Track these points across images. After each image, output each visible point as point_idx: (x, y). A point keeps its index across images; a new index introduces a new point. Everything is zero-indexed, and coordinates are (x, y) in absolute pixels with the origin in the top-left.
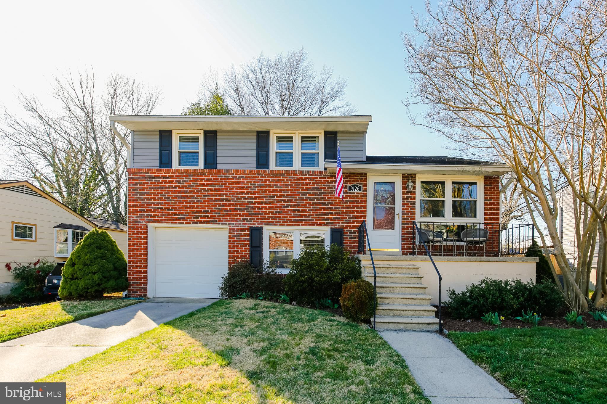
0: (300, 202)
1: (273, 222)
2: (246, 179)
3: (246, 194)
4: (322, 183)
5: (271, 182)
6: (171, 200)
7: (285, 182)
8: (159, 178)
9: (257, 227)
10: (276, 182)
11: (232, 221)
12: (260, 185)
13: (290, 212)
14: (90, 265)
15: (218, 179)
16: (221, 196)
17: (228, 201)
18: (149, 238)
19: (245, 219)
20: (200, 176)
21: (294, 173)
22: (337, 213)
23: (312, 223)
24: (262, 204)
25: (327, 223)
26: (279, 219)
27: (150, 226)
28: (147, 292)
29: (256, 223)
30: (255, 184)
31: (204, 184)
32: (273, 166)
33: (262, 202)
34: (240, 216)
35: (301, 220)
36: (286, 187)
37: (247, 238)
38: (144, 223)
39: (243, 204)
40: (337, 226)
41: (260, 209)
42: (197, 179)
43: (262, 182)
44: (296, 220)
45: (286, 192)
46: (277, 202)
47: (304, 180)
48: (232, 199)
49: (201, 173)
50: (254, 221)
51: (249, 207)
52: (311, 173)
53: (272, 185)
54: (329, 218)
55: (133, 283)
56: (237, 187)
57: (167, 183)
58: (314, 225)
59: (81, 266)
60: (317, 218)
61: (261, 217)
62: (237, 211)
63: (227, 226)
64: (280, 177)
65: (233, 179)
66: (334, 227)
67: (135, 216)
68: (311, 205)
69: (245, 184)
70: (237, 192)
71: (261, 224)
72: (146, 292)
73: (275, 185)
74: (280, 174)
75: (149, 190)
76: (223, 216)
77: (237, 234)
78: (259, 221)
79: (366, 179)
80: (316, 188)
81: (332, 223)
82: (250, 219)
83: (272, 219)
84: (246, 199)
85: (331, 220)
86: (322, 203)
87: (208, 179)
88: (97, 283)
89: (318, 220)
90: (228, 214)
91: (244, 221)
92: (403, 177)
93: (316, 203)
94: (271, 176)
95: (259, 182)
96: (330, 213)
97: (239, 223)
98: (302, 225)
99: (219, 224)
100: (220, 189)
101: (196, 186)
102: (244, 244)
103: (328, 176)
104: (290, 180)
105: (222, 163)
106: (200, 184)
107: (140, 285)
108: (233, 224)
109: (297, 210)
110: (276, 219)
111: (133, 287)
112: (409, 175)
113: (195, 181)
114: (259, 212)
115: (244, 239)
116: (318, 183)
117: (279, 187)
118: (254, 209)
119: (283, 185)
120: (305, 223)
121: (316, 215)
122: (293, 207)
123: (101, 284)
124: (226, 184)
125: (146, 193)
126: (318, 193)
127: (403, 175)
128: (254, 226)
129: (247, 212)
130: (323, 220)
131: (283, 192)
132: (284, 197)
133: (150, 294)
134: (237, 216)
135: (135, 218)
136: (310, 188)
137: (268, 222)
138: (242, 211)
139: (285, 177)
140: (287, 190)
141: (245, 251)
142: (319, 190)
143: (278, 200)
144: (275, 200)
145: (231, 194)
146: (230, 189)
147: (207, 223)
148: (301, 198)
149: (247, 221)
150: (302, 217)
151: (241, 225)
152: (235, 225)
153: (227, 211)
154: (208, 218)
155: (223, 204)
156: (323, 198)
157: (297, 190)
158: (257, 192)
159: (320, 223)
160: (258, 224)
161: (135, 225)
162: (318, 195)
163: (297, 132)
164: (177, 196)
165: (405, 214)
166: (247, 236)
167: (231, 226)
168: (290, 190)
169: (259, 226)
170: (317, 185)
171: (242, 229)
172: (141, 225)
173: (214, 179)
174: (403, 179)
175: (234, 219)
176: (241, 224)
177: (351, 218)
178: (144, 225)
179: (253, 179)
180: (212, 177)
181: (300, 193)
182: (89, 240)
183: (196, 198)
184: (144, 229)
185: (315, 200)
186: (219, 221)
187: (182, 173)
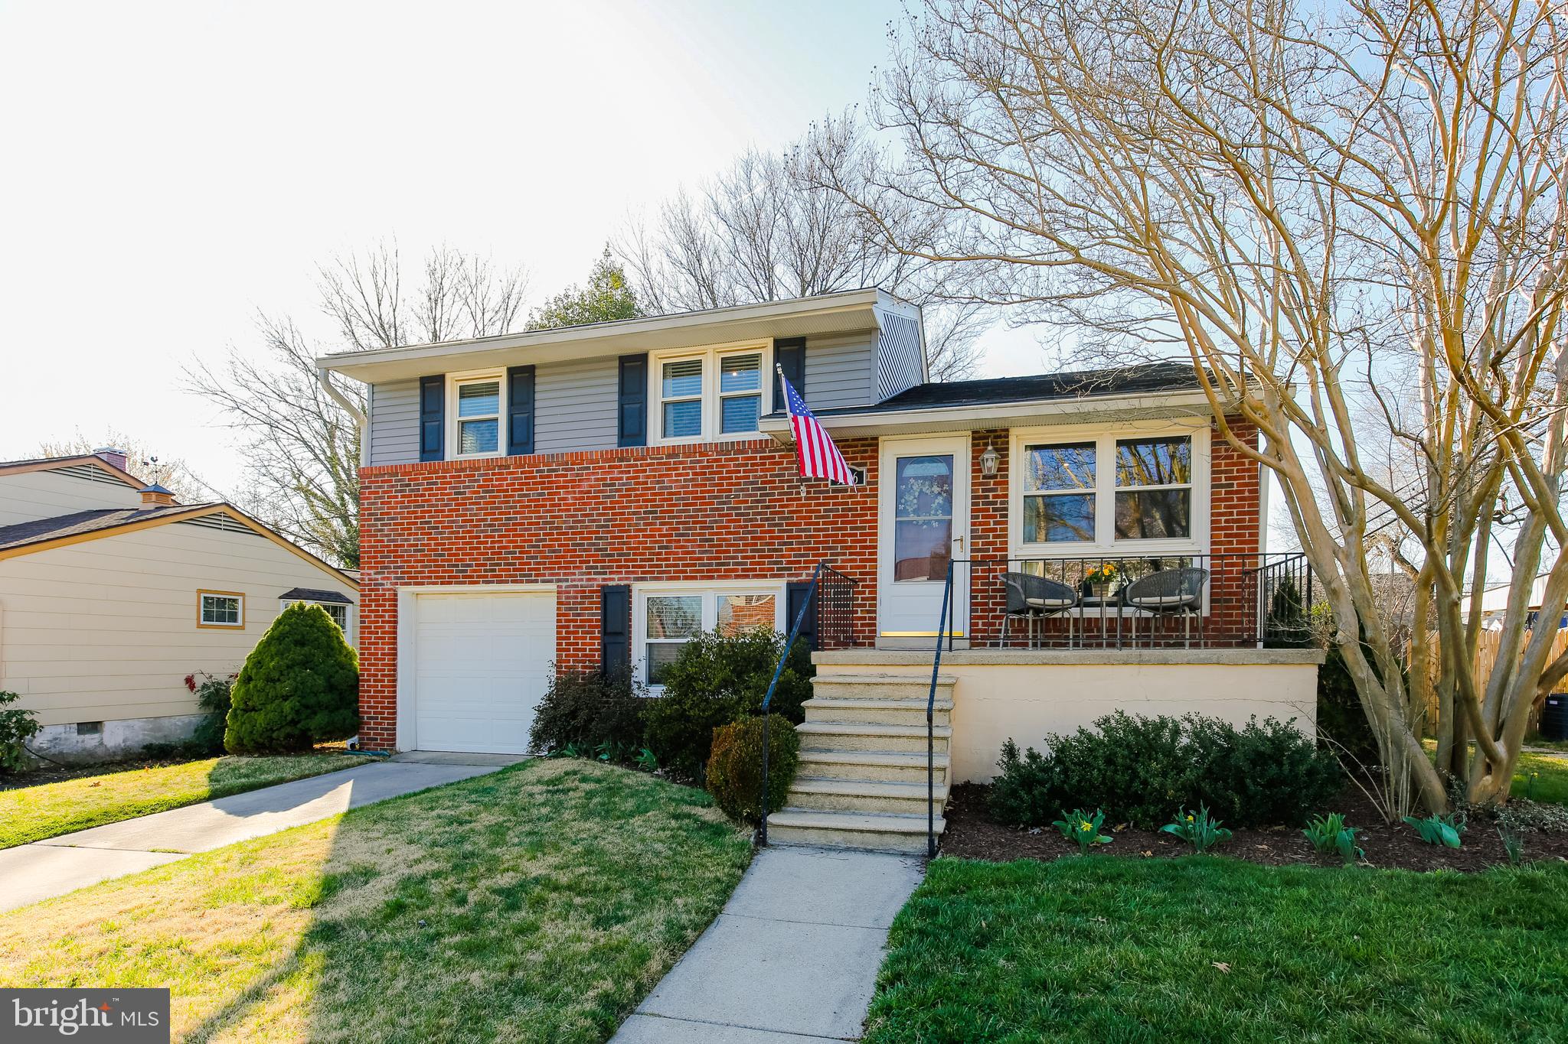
0: (716, 522)
1: (653, 572)
2: (593, 474)
3: (594, 509)
4: (768, 470)
5: (648, 477)
6: (441, 533)
7: (680, 475)
8: (418, 485)
9: (618, 586)
10: (660, 476)
11: (565, 574)
12: (624, 485)
13: (693, 547)
14: (279, 680)
15: (535, 477)
16: (540, 517)
17: (557, 528)
18: (399, 619)
19: (592, 567)
20: (499, 474)
21: (700, 450)
22: (803, 543)
23: (743, 570)
24: (629, 531)
25: (779, 569)
26: (667, 566)
27: (403, 591)
28: (395, 740)
29: (616, 577)
30: (614, 485)
31: (507, 491)
32: (655, 437)
33: (629, 525)
34: (581, 562)
35: (718, 564)
36: (683, 487)
37: (595, 614)
38: (389, 586)
39: (588, 533)
40: (804, 577)
41: (624, 543)
42: (492, 480)
43: (628, 478)
44: (704, 565)
45: (683, 499)
46: (662, 524)
47: (723, 466)
48: (565, 522)
49: (500, 467)
50: (611, 573)
51: (601, 538)
52: (740, 448)
53: (652, 482)
54: (783, 556)
55: (368, 718)
56: (575, 492)
57: (434, 495)
58: (747, 577)
59: (260, 684)
60: (754, 557)
61: (626, 560)
62: (575, 550)
63: (553, 587)
64: (669, 463)
65: (566, 476)
66: (794, 579)
67: (372, 572)
68: (740, 527)
69: (591, 486)
70: (574, 504)
71: (627, 579)
72: (393, 738)
73: (658, 482)
74: (669, 456)
75: (399, 513)
76: (545, 563)
77: (574, 603)
78: (621, 572)
79: (877, 451)
80: (752, 483)
81: (790, 569)
82: (603, 567)
83: (651, 566)
84: (594, 521)
85: (789, 562)
86: (767, 519)
87: (515, 479)
88: (289, 718)
89: (758, 563)
90: (556, 557)
91: (590, 573)
92: (974, 439)
93: (751, 520)
94: (649, 461)
95: (621, 479)
96: (785, 544)
97: (580, 579)
98: (720, 577)
99: (536, 581)
100: (538, 500)
101: (490, 497)
102: (590, 626)
103: (782, 450)
104: (691, 468)
105: (547, 442)
106: (498, 491)
107: (381, 724)
108: (567, 580)
109: (707, 540)
110: (660, 566)
111: (368, 729)
112: (988, 431)
113: (488, 486)
114: (622, 549)
115: (589, 615)
116: (756, 471)
117: (666, 488)
118: (610, 544)
119: (677, 481)
120: (726, 571)
121: (752, 551)
122: (699, 534)
123: (299, 722)
124: (551, 488)
125: (393, 519)
126: (756, 495)
127: (973, 432)
128: (611, 583)
129: (596, 550)
130: (769, 563)
131: (677, 499)
132: (678, 511)
133: (402, 744)
134: (575, 562)
135: (374, 576)
136: (739, 484)
137: (643, 573)
138: (585, 550)
139: (681, 463)
140: (686, 493)
141: (592, 644)
142: (759, 489)
143: (664, 518)
144: (656, 518)
145: (562, 510)
146: (559, 499)
147: (513, 582)
148: (717, 509)
149: (595, 573)
150: (719, 558)
151: (584, 583)
152: (570, 583)
153: (554, 551)
154: (514, 570)
155: (544, 534)
156: (768, 507)
157: (708, 491)
158: (617, 502)
159: (761, 570)
160: (620, 579)
161: (372, 590)
162: (758, 501)
163: (710, 349)
164: (453, 522)
165: (980, 537)
166: (597, 608)
167: (561, 587)
168: (692, 492)
169: (622, 583)
170: (755, 477)
171: (584, 592)
172: (383, 590)
173: (526, 478)
174: (973, 445)
175: (569, 568)
176: (582, 580)
177: (838, 554)
178: (389, 590)
179: (609, 473)
180: (522, 473)
181: (716, 497)
182: (281, 627)
183: (490, 525)
184: (389, 600)
185: (748, 514)
186: (536, 575)
187: (463, 470)
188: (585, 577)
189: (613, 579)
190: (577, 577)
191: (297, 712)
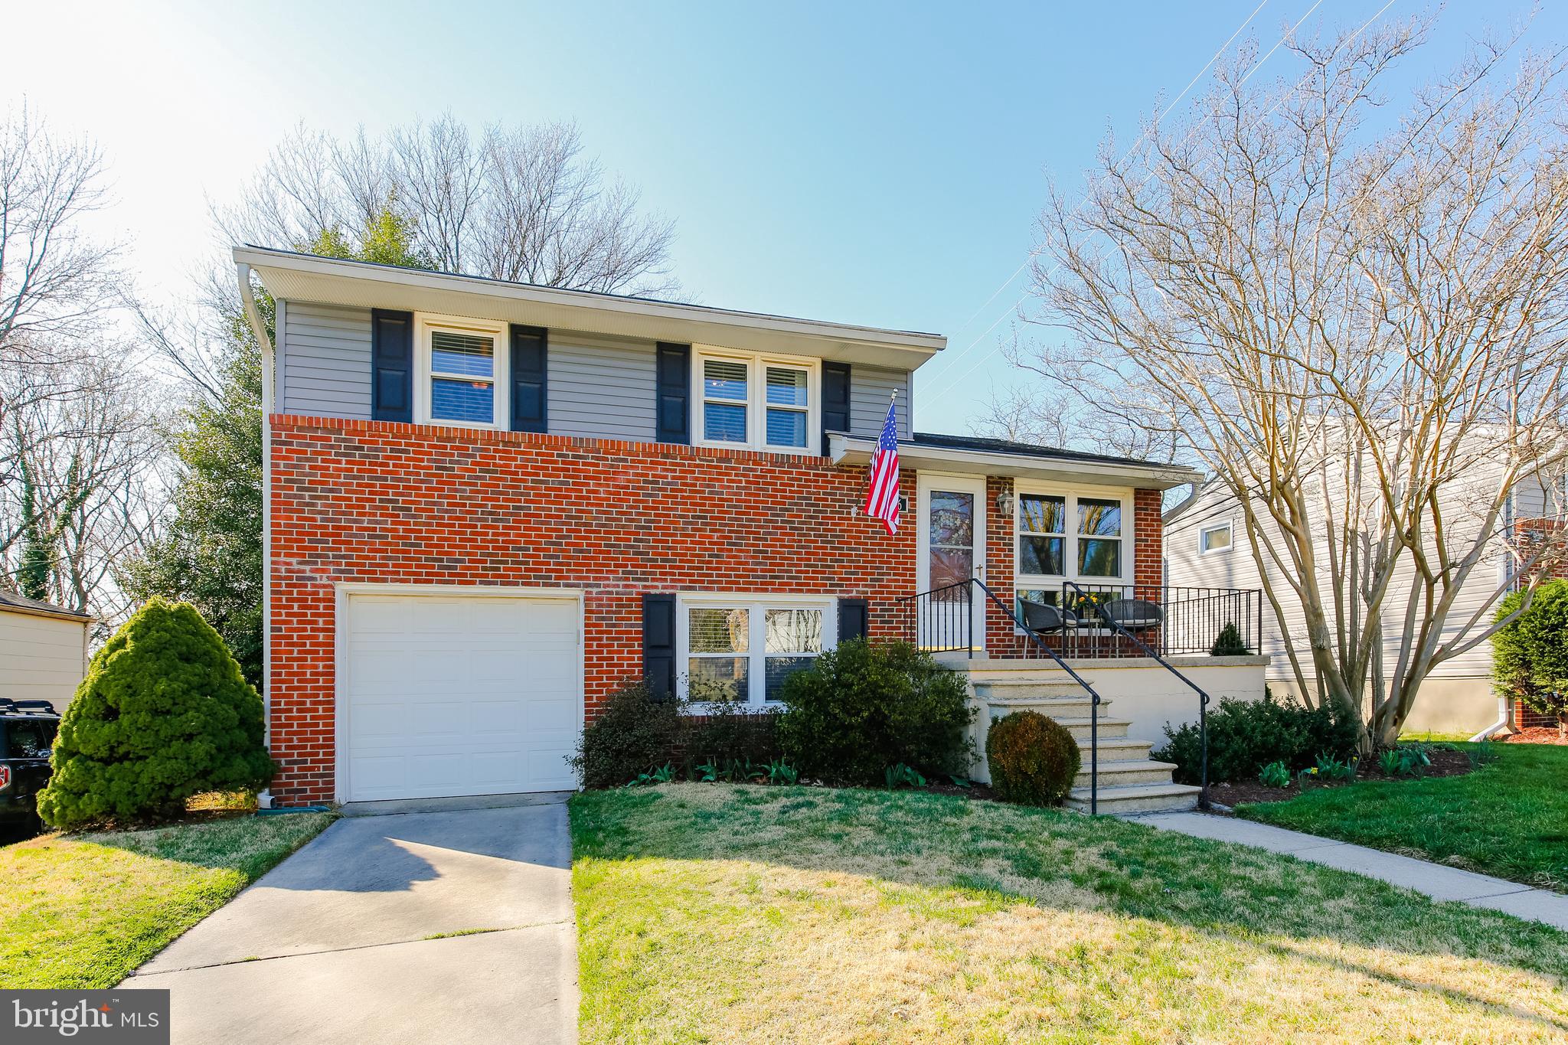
0: (770, 533)
1: (703, 582)
2: (632, 467)
3: (632, 507)
4: (821, 487)
5: (697, 479)
6: (414, 517)
7: (733, 481)
8: (376, 450)
9: (662, 595)
10: (710, 480)
11: (595, 579)
12: (669, 484)
13: (746, 557)
15: (556, 462)
16: (563, 510)
17: (585, 525)
18: (338, 626)
19: (630, 573)
20: (504, 451)
21: (755, 458)
22: (852, 561)
23: (798, 584)
24: (675, 535)
25: (831, 585)
26: (718, 576)
27: (342, 587)
28: (333, 789)
29: (660, 584)
30: (657, 483)
31: (516, 473)
32: (698, 437)
33: (675, 529)
34: (616, 566)
35: (772, 577)
36: (735, 494)
37: (634, 624)
38: (325, 581)
39: (625, 533)
40: (854, 594)
41: (669, 548)
42: (494, 458)
43: (673, 478)
44: (758, 577)
45: (735, 507)
46: (712, 531)
47: (777, 478)
48: (595, 518)
49: (505, 444)
50: (654, 580)
51: (641, 541)
52: (794, 462)
53: (701, 486)
54: (835, 573)
55: (288, 763)
56: (608, 486)
57: (402, 466)
58: (801, 591)
60: (808, 572)
61: (671, 567)
62: (609, 552)
63: (579, 593)
64: (720, 467)
65: (597, 465)
66: (846, 596)
67: (294, 560)
68: (794, 541)
69: (629, 481)
70: (608, 499)
71: (672, 587)
72: (330, 787)
73: (708, 486)
74: (720, 460)
75: (343, 484)
76: (569, 564)
77: (608, 612)
78: (666, 580)
79: (915, 482)
80: (805, 498)
81: (841, 585)
82: (643, 573)
83: (699, 575)
84: (632, 520)
85: (841, 579)
86: (820, 536)
87: (528, 460)
89: (812, 578)
90: (584, 558)
91: (627, 579)
92: (988, 482)
93: (804, 535)
94: (698, 462)
95: (666, 477)
96: (837, 561)
97: (615, 585)
98: (774, 590)
99: (558, 585)
100: (560, 490)
101: (491, 478)
102: (628, 639)
103: (834, 470)
104: (744, 476)
105: (562, 420)
106: (502, 472)
107: (311, 769)
108: (599, 586)
109: (761, 552)
110: (711, 575)
111: (288, 777)
112: (1000, 478)
113: (488, 464)
114: (667, 554)
115: (627, 626)
116: (810, 487)
117: (717, 493)
118: (653, 547)
119: (729, 487)
120: (780, 584)
121: (806, 566)
122: (753, 545)
124: (578, 477)
125: (331, 491)
126: (809, 511)
127: (988, 477)
128: (653, 591)
129: (635, 553)
130: (823, 579)
131: (728, 506)
132: (730, 519)
133: (340, 795)
134: (609, 565)
135: (296, 567)
136: (793, 498)
137: (691, 581)
138: (621, 553)
139: (733, 469)
140: (738, 500)
141: (631, 659)
142: (812, 505)
143: (715, 525)
144: (707, 524)
145: (592, 505)
146: (588, 491)
147: (524, 584)
148: (771, 521)
149: (634, 579)
150: (773, 571)
151: (620, 589)
152: (602, 589)
153: (581, 551)
154: (526, 570)
155: (568, 530)
156: (821, 524)
157: (762, 502)
158: (661, 502)
159: (815, 585)
160: (664, 587)
161: (295, 586)
162: (811, 517)
163: (758, 355)
164: (434, 504)
165: (994, 567)
166: (636, 619)
167: (591, 593)
168: (745, 501)
169: (667, 592)
170: (808, 493)
171: (621, 599)
172: (313, 586)
173: (543, 461)
174: (988, 488)
175: (601, 572)
176: (618, 586)
177: (883, 574)
178: (324, 586)
179: (651, 469)
180: (537, 454)
181: (769, 509)
183: (491, 513)
184: (324, 600)
185: (802, 529)
186: (557, 578)
187: (449, 439)
188: (621, 583)
189: (656, 587)
190: (611, 582)
191: (212, 758)
